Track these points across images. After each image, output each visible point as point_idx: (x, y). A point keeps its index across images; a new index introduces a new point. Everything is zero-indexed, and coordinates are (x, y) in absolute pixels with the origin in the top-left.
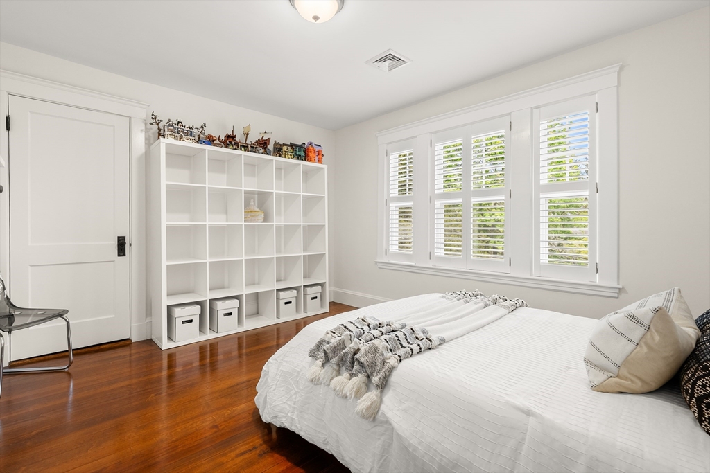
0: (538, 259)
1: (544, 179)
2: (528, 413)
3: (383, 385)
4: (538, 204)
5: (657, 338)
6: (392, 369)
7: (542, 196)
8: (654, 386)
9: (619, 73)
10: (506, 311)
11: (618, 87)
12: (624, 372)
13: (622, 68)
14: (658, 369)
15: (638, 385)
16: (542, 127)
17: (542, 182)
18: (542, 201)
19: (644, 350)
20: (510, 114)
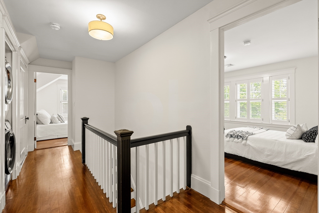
0: (272, 119)
1: (273, 96)
2: (276, 140)
3: (246, 139)
4: (272, 103)
5: (298, 130)
6: (247, 137)
7: (273, 101)
8: (298, 138)
9: (295, 70)
10: (266, 130)
11: (295, 73)
12: (293, 136)
13: (296, 68)
14: (299, 135)
15: (295, 138)
16: (273, 82)
17: (273, 97)
18: (273, 102)
19: (296, 132)
20: (263, 77)
